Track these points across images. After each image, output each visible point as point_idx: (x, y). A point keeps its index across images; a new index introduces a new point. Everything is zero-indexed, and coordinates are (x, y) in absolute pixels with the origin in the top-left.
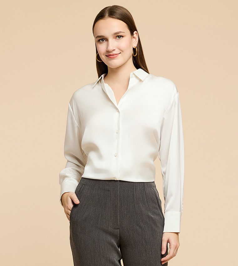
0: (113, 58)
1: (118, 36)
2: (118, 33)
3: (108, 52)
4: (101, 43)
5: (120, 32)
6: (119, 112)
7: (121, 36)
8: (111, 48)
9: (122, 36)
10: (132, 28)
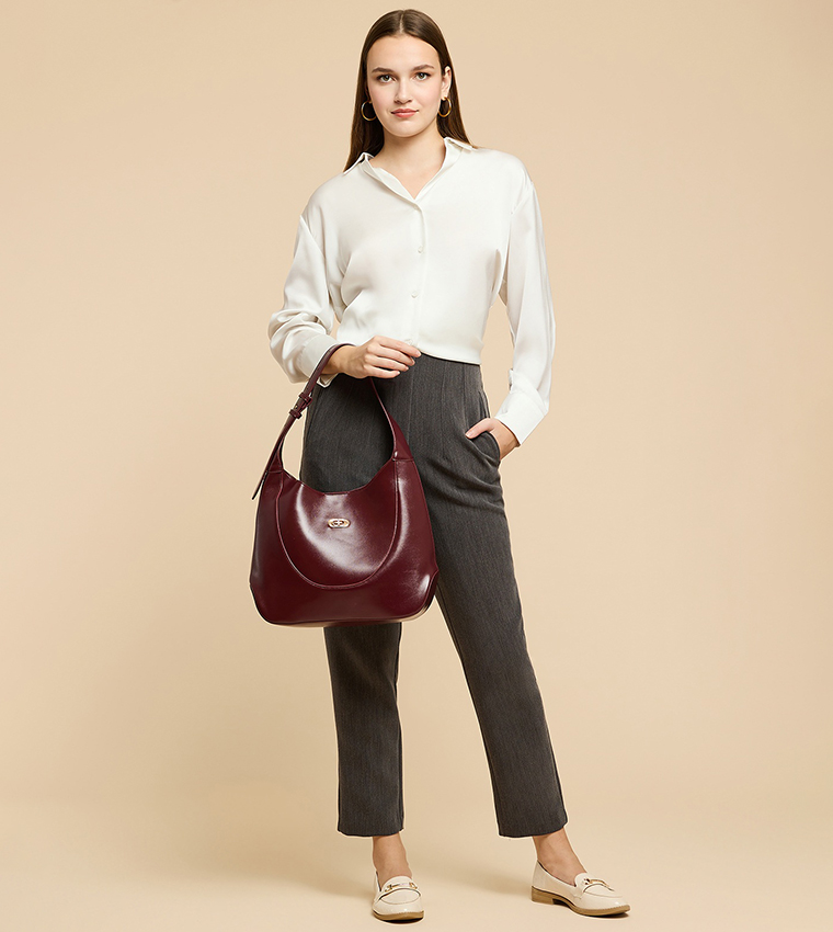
0: (405, 118)
1: (420, 73)
2: (423, 67)
3: (398, 102)
4: (382, 84)
5: (427, 66)
6: (418, 209)
7: (424, 74)
8: (404, 96)
9: (428, 75)
10: (445, 61)
